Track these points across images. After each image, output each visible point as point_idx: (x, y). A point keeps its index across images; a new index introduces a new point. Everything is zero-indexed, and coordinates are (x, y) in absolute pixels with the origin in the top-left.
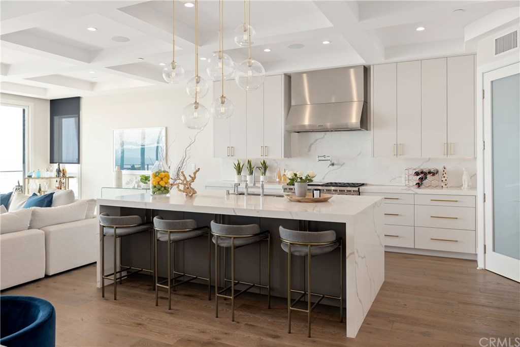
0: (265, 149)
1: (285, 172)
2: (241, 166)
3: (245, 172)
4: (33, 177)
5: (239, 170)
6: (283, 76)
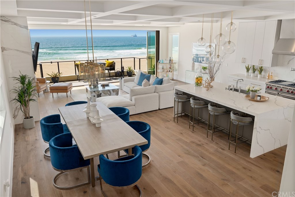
0: (261, 61)
1: (272, 74)
2: (249, 68)
3: (251, 71)
4: (161, 63)
5: (248, 69)
6: (277, 21)
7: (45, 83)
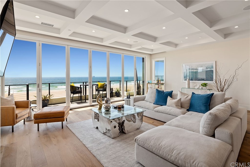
4: (150, 83)
7: (28, 108)
